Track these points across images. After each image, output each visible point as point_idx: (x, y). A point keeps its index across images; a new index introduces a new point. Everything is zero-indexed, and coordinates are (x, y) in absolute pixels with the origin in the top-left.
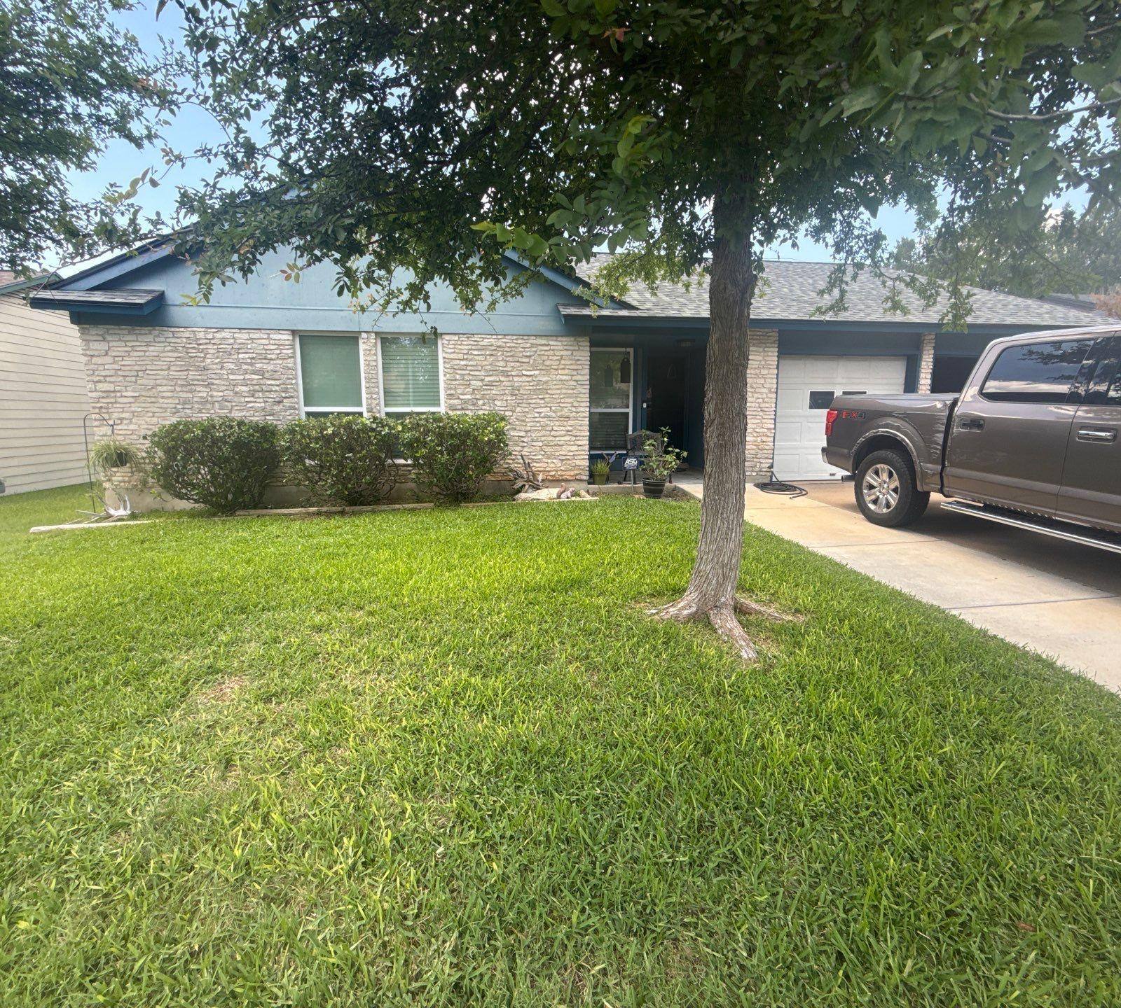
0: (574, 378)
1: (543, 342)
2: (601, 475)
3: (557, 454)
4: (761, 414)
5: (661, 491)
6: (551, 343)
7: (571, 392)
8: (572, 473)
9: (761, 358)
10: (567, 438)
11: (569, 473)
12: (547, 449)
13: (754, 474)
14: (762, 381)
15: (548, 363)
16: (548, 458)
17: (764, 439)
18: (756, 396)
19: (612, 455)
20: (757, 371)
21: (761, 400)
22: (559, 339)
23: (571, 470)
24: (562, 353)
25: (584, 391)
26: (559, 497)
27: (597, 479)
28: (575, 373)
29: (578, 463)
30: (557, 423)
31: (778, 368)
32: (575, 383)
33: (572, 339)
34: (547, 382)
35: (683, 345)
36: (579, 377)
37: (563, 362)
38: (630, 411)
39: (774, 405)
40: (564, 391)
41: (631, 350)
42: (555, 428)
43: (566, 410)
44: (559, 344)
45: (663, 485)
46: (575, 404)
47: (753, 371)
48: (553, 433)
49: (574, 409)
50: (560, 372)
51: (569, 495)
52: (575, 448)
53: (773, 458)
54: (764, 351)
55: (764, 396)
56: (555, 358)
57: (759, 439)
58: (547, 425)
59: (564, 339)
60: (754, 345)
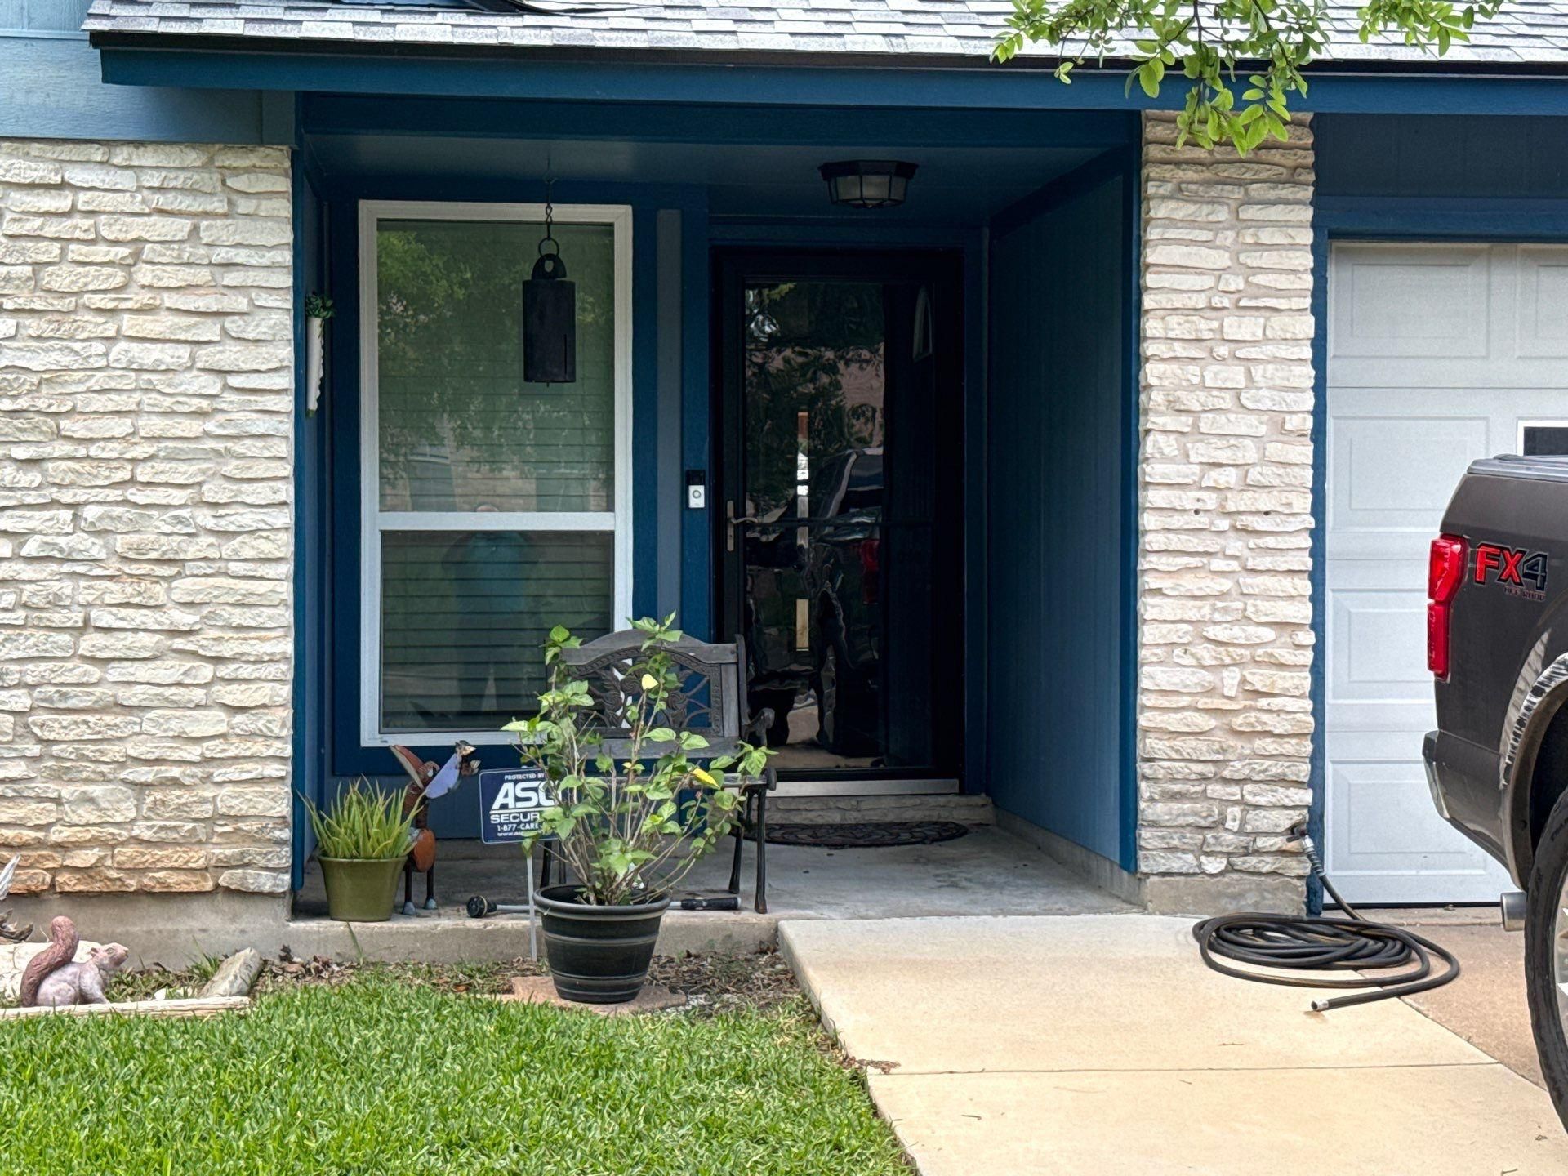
0: (205, 356)
1: (39, 171)
2: (364, 868)
3: (114, 751)
4: (1235, 545)
5: (637, 961)
6: (76, 176)
7: (193, 427)
8: (197, 857)
9: (1222, 259)
10: (168, 670)
11: (178, 857)
12: (56, 727)
13: (1214, 865)
14: (1235, 375)
15: (62, 278)
16: (61, 775)
17: (1259, 679)
18: (1201, 452)
19: (440, 755)
20: (1205, 327)
21: (1229, 477)
22: (121, 156)
23: (191, 841)
24: (137, 228)
25: (262, 425)
26: (31, 995)
27: (344, 886)
28: (209, 330)
29: (229, 800)
30: (116, 592)
31: (1319, 309)
32: (213, 385)
33: (193, 157)
34: (50, 378)
35: (849, 189)
36: (229, 355)
37: (144, 274)
38: (620, 523)
39: (1305, 502)
40: (155, 425)
41: (620, 216)
42: (103, 618)
43: (161, 522)
44: (126, 180)
45: (652, 926)
46: (210, 493)
47: (1177, 326)
48: (89, 643)
49: (205, 518)
50: (129, 324)
51: (91, 981)
52: (212, 722)
53: (1316, 782)
54: (1239, 224)
55: (1250, 454)
56: (101, 252)
57: (1230, 680)
58: (55, 603)
59: (147, 157)
60: (1179, 193)
